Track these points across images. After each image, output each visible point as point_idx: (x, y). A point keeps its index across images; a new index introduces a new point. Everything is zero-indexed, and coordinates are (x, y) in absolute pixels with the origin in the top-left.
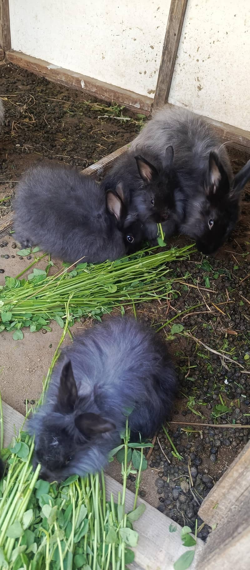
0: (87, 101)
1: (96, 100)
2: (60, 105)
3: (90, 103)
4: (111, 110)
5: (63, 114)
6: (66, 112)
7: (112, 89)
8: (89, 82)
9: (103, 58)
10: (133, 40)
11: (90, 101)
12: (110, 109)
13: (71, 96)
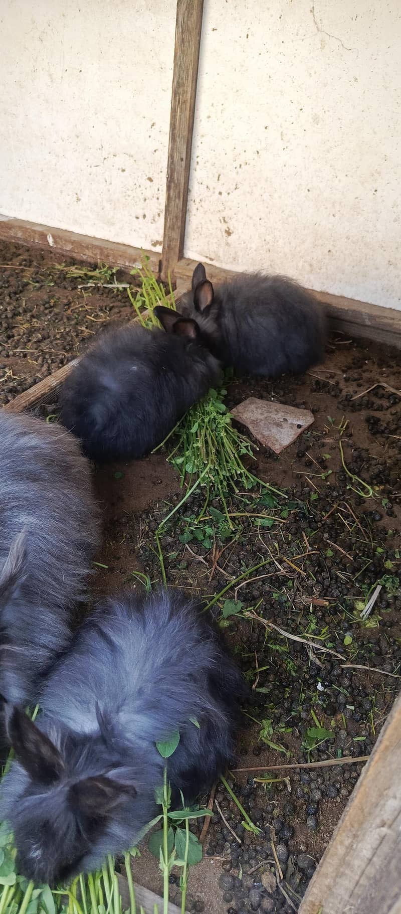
0: (60, 264)
1: (73, 262)
2: (17, 274)
3: (65, 267)
4: (98, 275)
5: (23, 287)
6: (27, 284)
7: (97, 243)
8: (59, 235)
9: (78, 200)
10: (120, 171)
11: (64, 264)
12: (96, 273)
13: (33, 259)
